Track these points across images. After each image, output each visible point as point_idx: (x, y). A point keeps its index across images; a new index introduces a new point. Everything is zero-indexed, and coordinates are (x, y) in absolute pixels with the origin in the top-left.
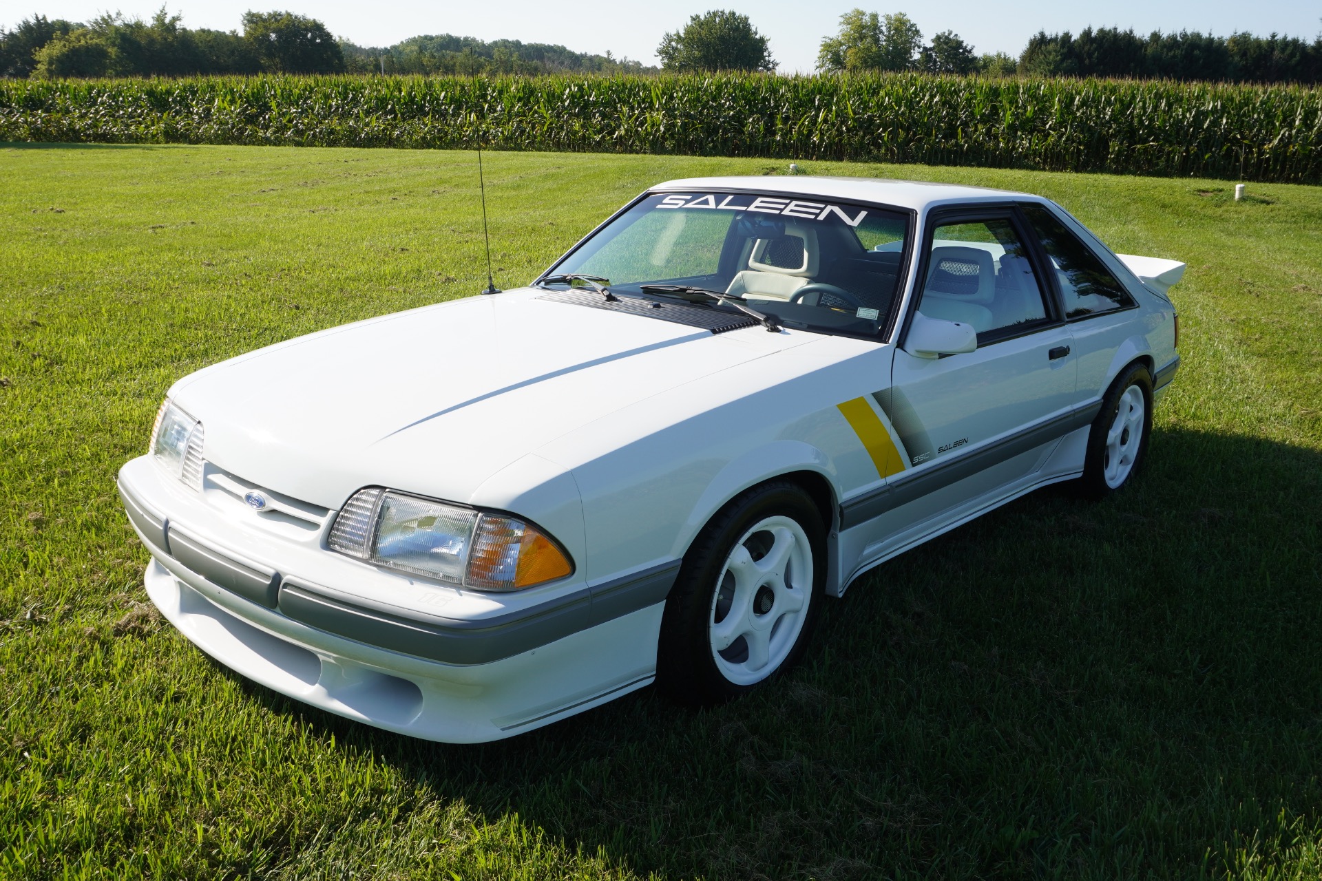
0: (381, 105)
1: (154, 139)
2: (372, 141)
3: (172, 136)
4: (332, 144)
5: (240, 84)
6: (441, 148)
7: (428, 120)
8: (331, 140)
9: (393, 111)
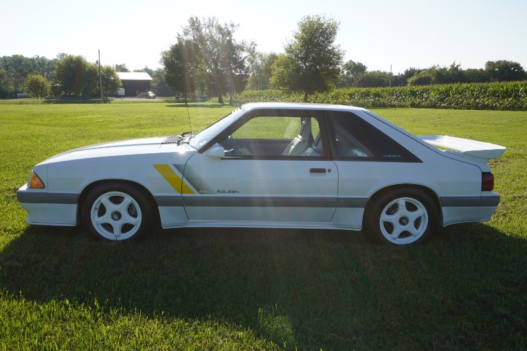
0: (494, 94)
1: (407, 107)
2: (485, 107)
3: (413, 105)
4: (469, 108)
5: (443, 87)
6: (513, 110)
7: (510, 99)
8: (469, 107)
9: (498, 96)
